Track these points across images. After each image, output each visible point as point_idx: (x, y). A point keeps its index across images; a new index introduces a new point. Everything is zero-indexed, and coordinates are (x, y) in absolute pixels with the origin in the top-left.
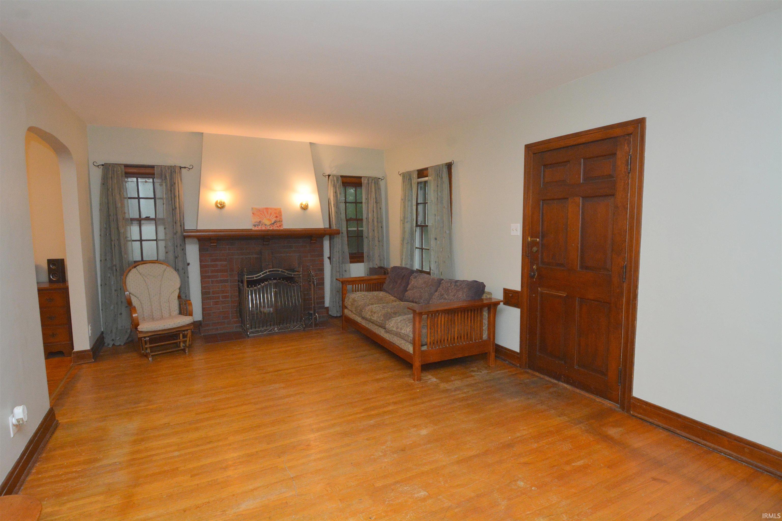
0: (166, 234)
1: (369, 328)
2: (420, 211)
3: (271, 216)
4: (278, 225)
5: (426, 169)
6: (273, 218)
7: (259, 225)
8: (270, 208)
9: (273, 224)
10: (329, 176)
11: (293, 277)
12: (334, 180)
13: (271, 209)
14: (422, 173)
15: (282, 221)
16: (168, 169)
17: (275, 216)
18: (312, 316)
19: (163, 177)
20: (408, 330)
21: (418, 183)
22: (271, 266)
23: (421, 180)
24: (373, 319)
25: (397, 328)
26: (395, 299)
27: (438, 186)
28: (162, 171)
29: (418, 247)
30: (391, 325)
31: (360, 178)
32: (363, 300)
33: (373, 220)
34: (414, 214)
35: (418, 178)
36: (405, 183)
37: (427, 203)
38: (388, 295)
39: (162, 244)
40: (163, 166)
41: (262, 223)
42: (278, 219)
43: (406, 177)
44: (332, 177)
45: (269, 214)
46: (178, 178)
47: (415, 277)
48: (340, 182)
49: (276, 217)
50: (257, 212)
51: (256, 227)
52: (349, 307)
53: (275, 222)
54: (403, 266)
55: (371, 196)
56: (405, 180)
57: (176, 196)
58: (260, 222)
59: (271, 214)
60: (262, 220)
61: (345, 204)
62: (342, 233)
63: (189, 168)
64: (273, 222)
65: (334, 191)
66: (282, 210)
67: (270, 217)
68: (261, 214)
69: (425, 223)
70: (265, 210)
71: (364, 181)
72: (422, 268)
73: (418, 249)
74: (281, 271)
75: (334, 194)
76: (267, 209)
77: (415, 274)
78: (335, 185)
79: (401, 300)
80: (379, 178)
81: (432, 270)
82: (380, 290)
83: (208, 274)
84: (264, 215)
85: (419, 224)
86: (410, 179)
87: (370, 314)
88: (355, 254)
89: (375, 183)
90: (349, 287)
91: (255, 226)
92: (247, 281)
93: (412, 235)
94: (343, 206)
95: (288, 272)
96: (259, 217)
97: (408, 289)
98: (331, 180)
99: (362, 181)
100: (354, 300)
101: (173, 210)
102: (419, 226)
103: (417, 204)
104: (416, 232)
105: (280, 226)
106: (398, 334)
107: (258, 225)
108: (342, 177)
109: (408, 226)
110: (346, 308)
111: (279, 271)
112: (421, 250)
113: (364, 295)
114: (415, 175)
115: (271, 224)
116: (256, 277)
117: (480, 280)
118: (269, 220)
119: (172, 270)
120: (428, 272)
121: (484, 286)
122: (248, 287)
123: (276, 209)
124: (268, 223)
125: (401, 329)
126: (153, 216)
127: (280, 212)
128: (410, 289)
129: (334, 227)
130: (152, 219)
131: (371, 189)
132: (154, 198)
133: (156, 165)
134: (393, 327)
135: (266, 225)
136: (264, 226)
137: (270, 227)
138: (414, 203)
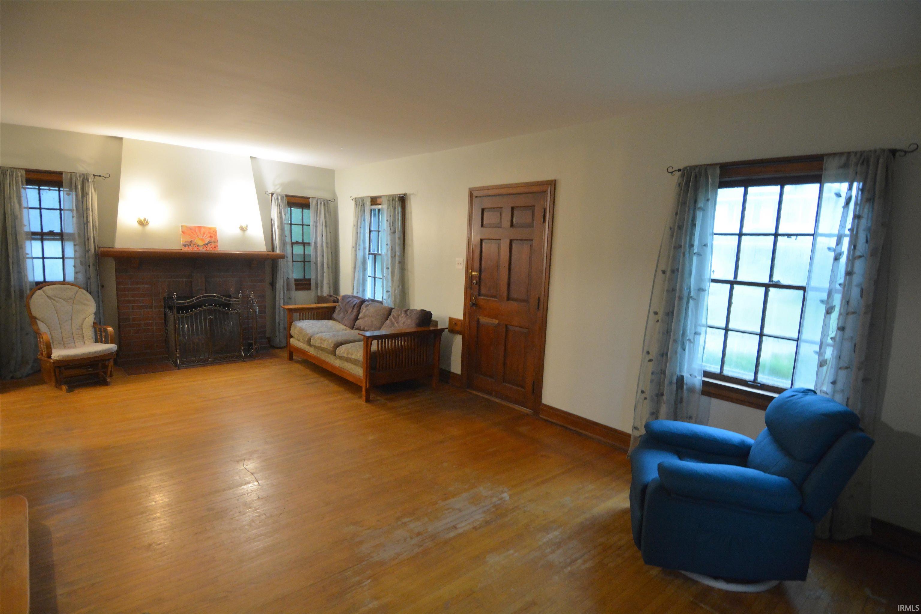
0: (75, 251)
1: (318, 356)
2: (373, 239)
3: (205, 236)
4: (213, 246)
5: (380, 197)
6: (206, 237)
7: (190, 245)
8: (203, 227)
9: (207, 244)
10: (272, 194)
11: (230, 304)
12: (278, 199)
13: (205, 228)
14: (374, 201)
15: (217, 242)
16: (80, 176)
17: (209, 235)
18: (253, 346)
19: (73, 187)
20: (359, 355)
21: (371, 210)
22: (204, 292)
23: (373, 207)
24: (323, 346)
25: (348, 354)
26: (345, 327)
27: (391, 216)
28: (71, 179)
29: (370, 275)
30: (342, 352)
31: (308, 198)
32: (312, 328)
33: (322, 246)
34: (367, 242)
35: (371, 205)
36: (357, 209)
37: (380, 231)
38: (337, 323)
39: (70, 263)
40: (72, 173)
41: (193, 242)
42: (213, 239)
43: (360, 203)
44: (276, 196)
45: (202, 233)
46: (91, 187)
47: (367, 306)
48: (285, 201)
49: (211, 237)
50: (187, 231)
51: (187, 247)
52: (295, 336)
53: (209, 243)
54: (355, 294)
55: (320, 219)
56: (358, 206)
57: (89, 209)
58: (191, 241)
59: (204, 234)
60: (193, 240)
61: (290, 225)
62: (287, 257)
63: (105, 177)
64: (206, 243)
65: (279, 211)
66: (217, 229)
67: (203, 237)
68: (192, 232)
69: (378, 252)
70: (197, 229)
71: (313, 203)
72: (374, 297)
73: (371, 278)
74: (217, 296)
75: (278, 214)
76: (200, 228)
77: (366, 302)
78: (279, 205)
79: (352, 328)
80: (329, 201)
81: (385, 299)
82: (330, 318)
83: (127, 299)
84: (195, 234)
85: (372, 252)
86: (363, 205)
87: (320, 342)
88: (300, 280)
89: (324, 205)
90: (296, 315)
91: (185, 246)
92: (177, 306)
93: (364, 263)
94: (287, 227)
95: (225, 298)
96: (189, 236)
97: (359, 317)
98: (275, 198)
99: (310, 202)
100: (301, 329)
101: (84, 224)
102: (372, 254)
103: (370, 231)
104: (369, 260)
105: (215, 247)
106: (348, 360)
107: (188, 246)
108: (287, 196)
109: (360, 254)
110: (291, 336)
111: (215, 296)
112: (373, 278)
113: (312, 323)
114: (368, 202)
115: (204, 245)
116: (188, 302)
117: (428, 309)
118: (202, 240)
119: (86, 292)
120: (381, 301)
121: (431, 315)
122: (178, 313)
123: (210, 229)
124: (201, 243)
125: (352, 355)
126: (57, 230)
127: (215, 232)
128: (361, 318)
129: (278, 251)
130: (57, 234)
131: (320, 212)
132: (61, 210)
133: (64, 172)
134: (344, 353)
135: (198, 245)
136: (196, 246)
137: (203, 248)
138: (367, 231)
